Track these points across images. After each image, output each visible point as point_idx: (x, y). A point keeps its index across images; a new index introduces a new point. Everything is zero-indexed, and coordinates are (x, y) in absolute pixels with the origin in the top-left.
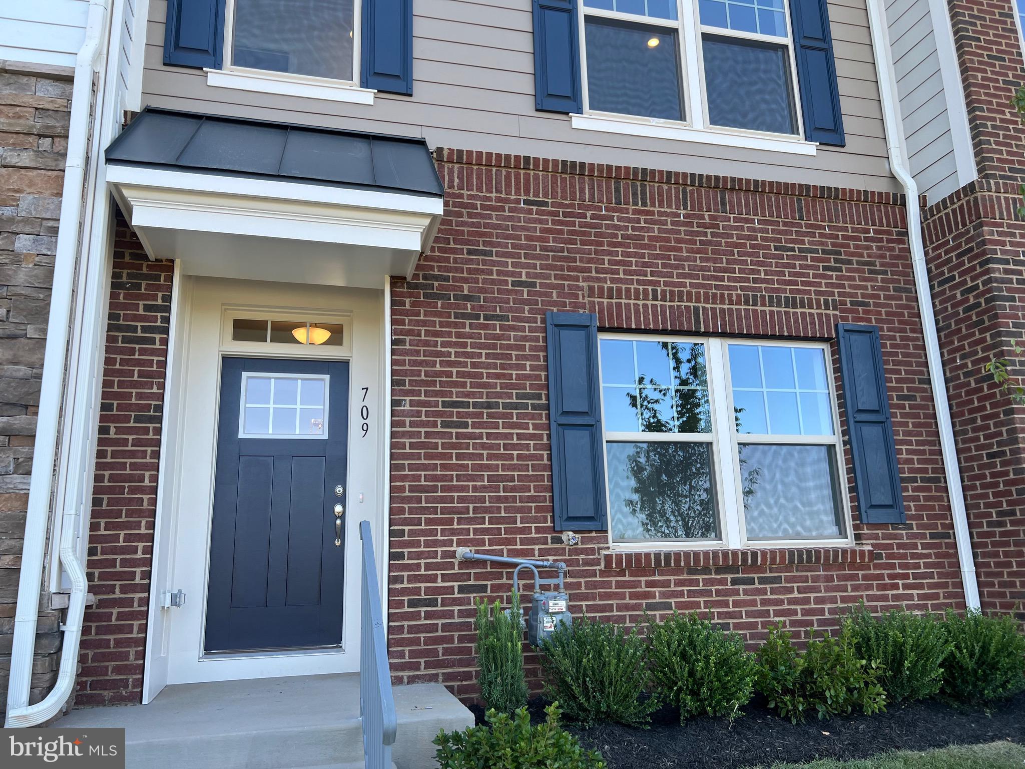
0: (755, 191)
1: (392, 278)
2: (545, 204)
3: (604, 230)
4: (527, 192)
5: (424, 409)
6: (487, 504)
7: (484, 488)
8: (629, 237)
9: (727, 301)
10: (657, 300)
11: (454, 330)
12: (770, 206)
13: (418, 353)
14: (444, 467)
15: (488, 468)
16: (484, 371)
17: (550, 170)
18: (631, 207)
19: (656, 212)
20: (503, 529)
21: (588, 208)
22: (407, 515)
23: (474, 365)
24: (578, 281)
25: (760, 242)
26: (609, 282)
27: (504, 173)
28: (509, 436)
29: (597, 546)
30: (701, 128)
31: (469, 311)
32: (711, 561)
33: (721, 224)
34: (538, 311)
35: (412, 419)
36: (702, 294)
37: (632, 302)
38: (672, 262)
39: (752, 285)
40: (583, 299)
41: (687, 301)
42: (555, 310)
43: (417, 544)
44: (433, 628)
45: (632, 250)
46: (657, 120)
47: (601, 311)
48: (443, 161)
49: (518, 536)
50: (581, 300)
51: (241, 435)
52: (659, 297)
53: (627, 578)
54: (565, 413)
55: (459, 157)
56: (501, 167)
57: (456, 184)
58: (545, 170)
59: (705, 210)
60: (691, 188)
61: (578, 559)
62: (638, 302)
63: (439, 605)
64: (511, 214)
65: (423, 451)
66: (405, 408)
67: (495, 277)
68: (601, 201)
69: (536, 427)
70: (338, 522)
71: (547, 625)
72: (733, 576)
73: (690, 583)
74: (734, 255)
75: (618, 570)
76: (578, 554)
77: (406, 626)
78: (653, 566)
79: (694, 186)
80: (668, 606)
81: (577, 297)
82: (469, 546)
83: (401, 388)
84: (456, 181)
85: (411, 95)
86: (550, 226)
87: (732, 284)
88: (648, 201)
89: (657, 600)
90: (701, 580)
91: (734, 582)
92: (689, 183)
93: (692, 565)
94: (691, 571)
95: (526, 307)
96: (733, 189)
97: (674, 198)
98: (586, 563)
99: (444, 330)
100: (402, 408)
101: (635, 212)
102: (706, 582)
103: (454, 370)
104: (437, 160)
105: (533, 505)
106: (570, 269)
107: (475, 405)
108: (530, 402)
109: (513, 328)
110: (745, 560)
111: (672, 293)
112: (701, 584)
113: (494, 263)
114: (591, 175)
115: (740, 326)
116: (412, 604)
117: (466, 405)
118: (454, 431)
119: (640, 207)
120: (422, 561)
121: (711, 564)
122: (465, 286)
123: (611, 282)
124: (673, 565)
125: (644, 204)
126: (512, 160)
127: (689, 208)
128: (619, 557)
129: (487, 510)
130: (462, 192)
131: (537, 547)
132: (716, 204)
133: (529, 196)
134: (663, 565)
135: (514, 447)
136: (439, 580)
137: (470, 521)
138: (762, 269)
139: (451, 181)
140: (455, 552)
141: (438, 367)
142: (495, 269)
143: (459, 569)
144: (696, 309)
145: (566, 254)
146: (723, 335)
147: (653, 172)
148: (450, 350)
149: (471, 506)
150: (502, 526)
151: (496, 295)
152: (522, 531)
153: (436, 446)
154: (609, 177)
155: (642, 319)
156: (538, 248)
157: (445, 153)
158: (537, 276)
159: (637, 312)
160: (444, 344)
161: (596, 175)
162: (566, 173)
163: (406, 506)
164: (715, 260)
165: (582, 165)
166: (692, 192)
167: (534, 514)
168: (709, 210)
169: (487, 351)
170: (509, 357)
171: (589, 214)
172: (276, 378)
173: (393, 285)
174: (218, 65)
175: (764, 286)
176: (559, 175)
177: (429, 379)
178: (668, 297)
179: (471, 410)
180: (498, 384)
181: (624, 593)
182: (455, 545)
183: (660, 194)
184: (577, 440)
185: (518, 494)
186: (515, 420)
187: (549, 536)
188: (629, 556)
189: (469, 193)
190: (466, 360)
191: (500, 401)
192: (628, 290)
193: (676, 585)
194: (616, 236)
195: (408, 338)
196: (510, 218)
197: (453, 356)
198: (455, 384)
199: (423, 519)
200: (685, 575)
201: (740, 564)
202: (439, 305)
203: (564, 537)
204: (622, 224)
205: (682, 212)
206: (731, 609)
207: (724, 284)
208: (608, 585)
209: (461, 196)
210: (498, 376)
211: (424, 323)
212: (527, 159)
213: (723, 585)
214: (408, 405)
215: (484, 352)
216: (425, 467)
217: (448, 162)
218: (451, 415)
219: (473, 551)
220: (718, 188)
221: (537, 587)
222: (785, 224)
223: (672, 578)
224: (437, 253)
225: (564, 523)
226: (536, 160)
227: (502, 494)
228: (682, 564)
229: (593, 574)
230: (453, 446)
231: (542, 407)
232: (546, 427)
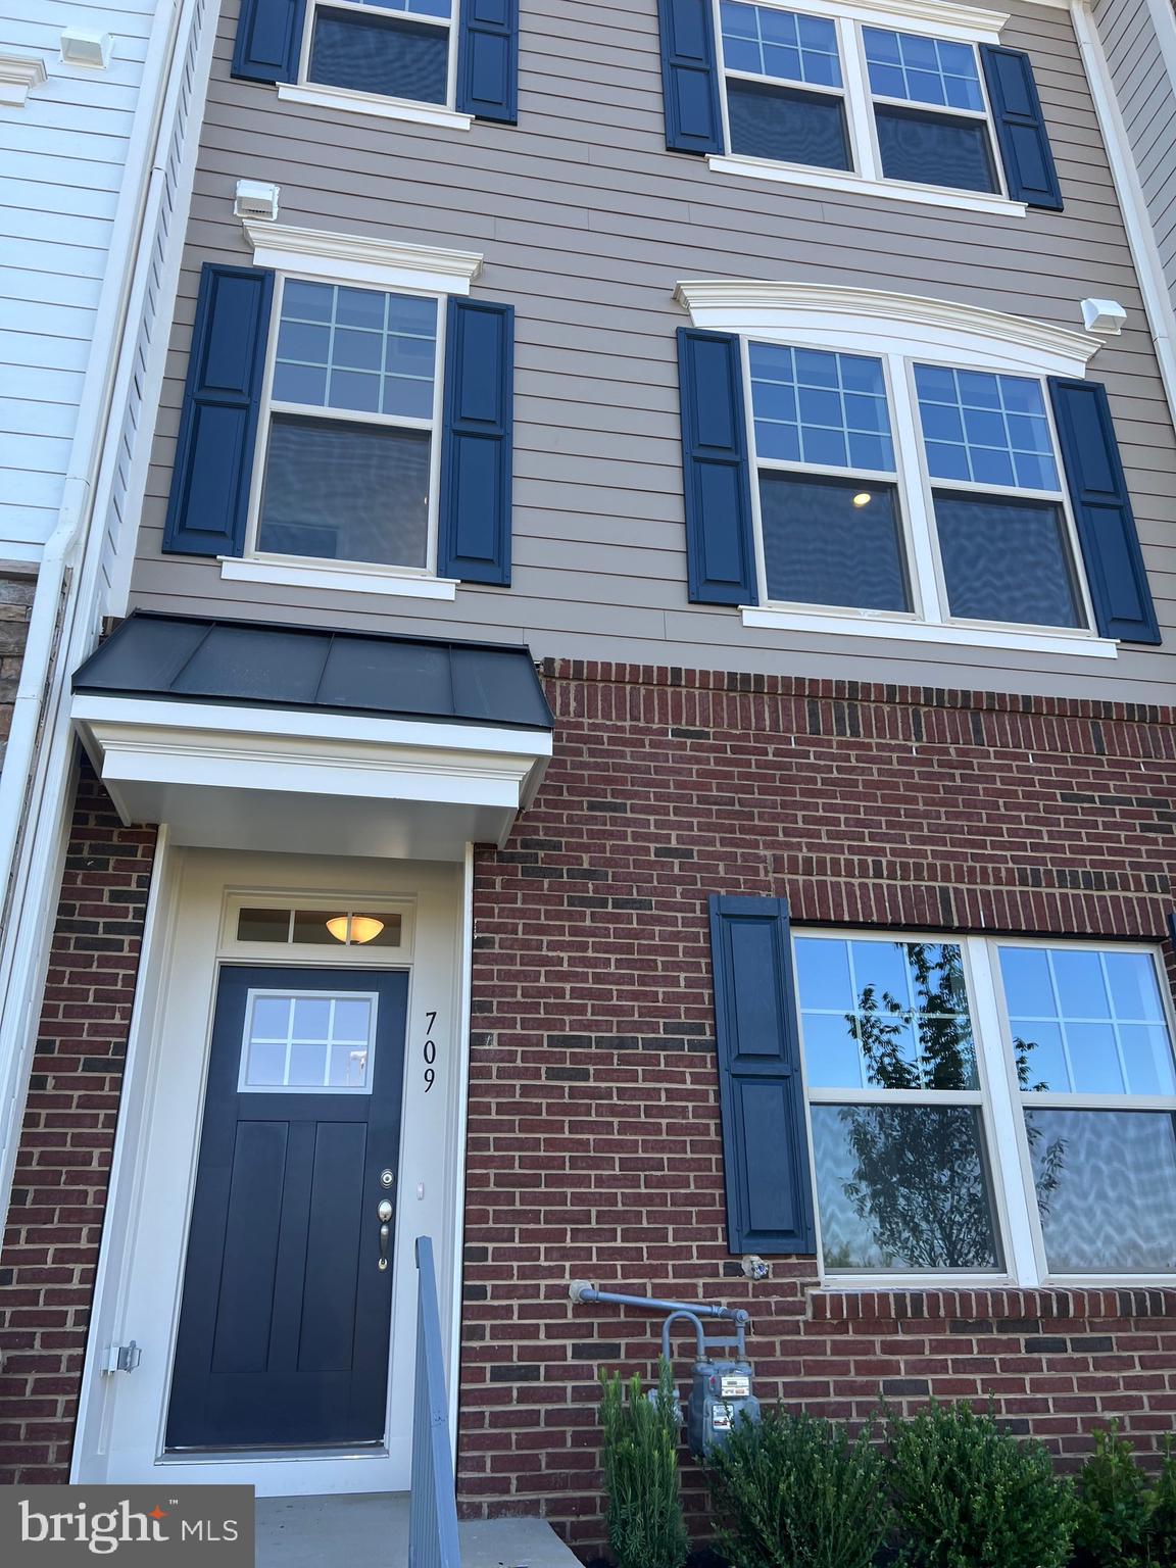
0: (1026, 712)
1: (476, 846)
2: (704, 735)
3: (794, 772)
4: (677, 719)
5: (520, 1049)
6: (620, 1207)
7: (614, 1181)
8: (834, 782)
9: (992, 880)
10: (881, 877)
11: (567, 924)
12: (1051, 735)
13: (511, 959)
14: (551, 1144)
15: (619, 1146)
16: (614, 987)
17: (711, 686)
18: (835, 738)
19: (874, 745)
20: (645, 1250)
21: (769, 739)
22: (491, 1225)
23: (598, 978)
24: (758, 848)
25: (1038, 788)
26: (805, 850)
27: (643, 692)
28: (653, 1094)
29: (798, 1281)
30: (938, 622)
31: (591, 894)
32: (990, 1309)
33: (975, 761)
34: (696, 894)
35: (501, 1065)
36: (952, 868)
37: (842, 880)
38: (903, 819)
39: (1030, 854)
40: (766, 876)
41: (929, 880)
42: (723, 892)
43: (507, 1273)
44: (531, 1418)
45: (838, 801)
46: (870, 611)
47: (795, 894)
48: (554, 677)
49: (671, 1263)
50: (762, 876)
51: (242, 1088)
52: (885, 873)
53: (850, 1337)
54: (742, 1057)
55: (577, 671)
56: (638, 683)
57: (572, 709)
58: (705, 686)
59: (949, 741)
60: (926, 709)
61: (769, 1302)
62: (853, 880)
63: (542, 1378)
64: (653, 750)
65: (517, 1118)
66: (491, 1047)
67: (630, 842)
68: (788, 730)
69: (696, 1079)
70: (384, 1230)
71: (720, 1419)
72: (1028, 1336)
73: (959, 1347)
74: (999, 809)
75: (835, 1322)
76: (768, 1295)
77: (487, 1414)
78: (893, 1316)
79: (931, 706)
80: (920, 1387)
81: (756, 871)
82: (589, 1278)
83: (486, 1014)
84: (573, 704)
85: (509, 586)
86: (712, 766)
87: (999, 853)
88: (861, 729)
89: (902, 1376)
90: (974, 1342)
91: (1032, 1346)
92: (922, 702)
93: (958, 1315)
94: (957, 1327)
95: (678, 888)
96: (990, 710)
97: (900, 724)
98: (783, 1309)
99: (551, 923)
100: (487, 1048)
101: (841, 745)
102: (984, 1346)
103: (568, 986)
104: (545, 676)
105: (693, 1209)
106: (744, 830)
107: (600, 1042)
108: (686, 1037)
109: (658, 920)
110: (1047, 1308)
111: (905, 867)
112: (975, 1350)
113: (628, 822)
114: (773, 693)
115: (1015, 918)
116: (497, 1375)
117: (584, 1042)
118: (566, 1084)
119: (848, 737)
120: (515, 1303)
121: (991, 1315)
122: (585, 857)
123: (809, 850)
124: (926, 1314)
125: (855, 733)
126: (655, 674)
127: (925, 739)
128: (837, 1299)
129: (619, 1217)
130: (580, 719)
131: (700, 1282)
132: (966, 731)
133: (680, 723)
134: (909, 1314)
135: (662, 1112)
136: (542, 1335)
137: (593, 1235)
138: (1044, 829)
139: (565, 705)
140: (567, 1287)
141: (542, 982)
142: (629, 830)
143: (574, 1316)
144: (945, 891)
145: (737, 807)
146: (989, 932)
147: (867, 687)
148: (562, 954)
149: (594, 1211)
150: (644, 1245)
151: (632, 870)
152: (676, 1253)
153: (537, 1109)
154: (800, 696)
155: (859, 906)
156: (695, 800)
157: (557, 665)
158: (694, 841)
159: (851, 895)
160: (552, 946)
161: (779, 692)
162: (735, 691)
163: (490, 1209)
164: (969, 817)
165: (759, 678)
166: (928, 715)
167: (695, 1226)
168: (955, 741)
169: (619, 957)
170: (652, 965)
171: (771, 749)
172: (297, 998)
173: (477, 857)
174: (239, 551)
175: (1048, 855)
176: (724, 693)
177: (529, 1000)
178: (899, 873)
179: (594, 1050)
180: (636, 1009)
181: (847, 1363)
182: (567, 1275)
183: (880, 718)
184: (762, 1100)
185: (668, 1191)
186: (662, 1067)
187: (721, 1263)
188: (852, 1298)
189: (591, 721)
190: (586, 970)
191: (640, 1036)
192: (835, 862)
193: (933, 1351)
194: (813, 781)
195: (497, 937)
196: (653, 757)
197: (566, 964)
198: (570, 1009)
199: (517, 1231)
200: (948, 1333)
201: (1039, 1314)
202: (546, 886)
203: (745, 1266)
204: (822, 763)
205: (914, 745)
206: (1029, 1395)
207: (986, 852)
208: (819, 1348)
209: (580, 726)
210: (635, 996)
211: (522, 914)
212: (676, 671)
213: (1012, 1352)
214: (495, 1042)
215: (613, 957)
216: (521, 1145)
217: (560, 678)
218: (562, 1058)
219: (597, 1287)
220: (969, 708)
221: (702, 1351)
222: (1076, 761)
223: (926, 1337)
224: (543, 809)
225: (744, 1241)
226: (690, 673)
227: (643, 1190)
228: (942, 1313)
229: (794, 1329)
230: (566, 1110)
231: (705, 1046)
232: (713, 1080)
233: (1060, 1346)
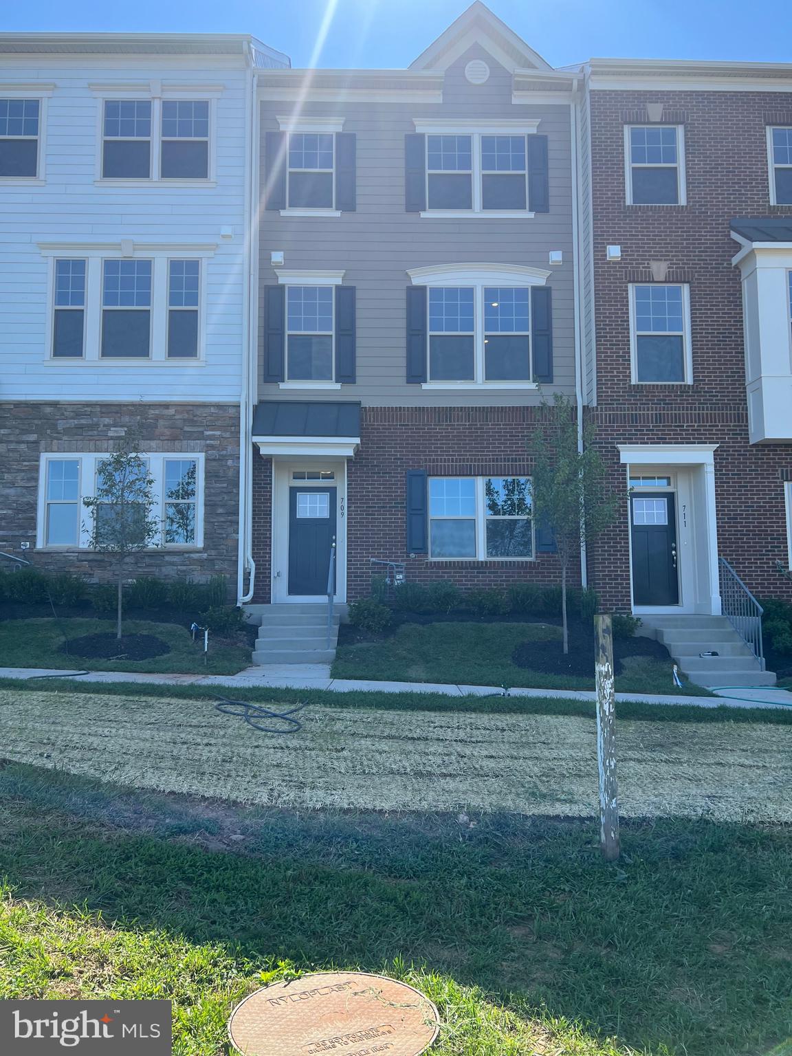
1: (348, 459)
2: (408, 425)
3: (432, 434)
5: (359, 509)
6: (382, 543)
7: (381, 538)
8: (443, 436)
11: (370, 479)
13: (357, 488)
15: (382, 530)
16: (382, 494)
17: (410, 411)
18: (445, 424)
19: (456, 425)
21: (426, 425)
22: (353, 547)
23: (378, 492)
24: (421, 456)
26: (433, 456)
27: (391, 414)
28: (391, 518)
29: (423, 559)
30: (480, 382)
31: (377, 471)
33: (485, 427)
34: (404, 470)
35: (355, 513)
36: (473, 458)
37: (442, 464)
38: (462, 446)
39: (496, 453)
40: (423, 464)
41: (466, 463)
42: (411, 468)
43: (357, 557)
44: (362, 585)
45: (444, 442)
46: (461, 381)
47: (430, 468)
48: (364, 412)
51: (298, 517)
52: (454, 461)
53: (434, 570)
54: (413, 509)
56: (390, 411)
59: (478, 421)
60: (472, 413)
62: (445, 464)
63: (364, 578)
64: (394, 431)
65: (359, 524)
67: (387, 457)
68: (431, 422)
69: (401, 515)
70: (334, 549)
71: (396, 583)
72: (478, 570)
73: (459, 573)
74: (489, 441)
75: (431, 567)
76: (416, 562)
77: (353, 584)
78: (444, 566)
80: (450, 581)
81: (420, 463)
82: (375, 558)
83: (351, 501)
84: (372, 419)
85: (355, 383)
86: (410, 434)
89: (446, 578)
91: (478, 573)
92: (470, 411)
93: (460, 566)
94: (460, 569)
95: (399, 468)
97: (464, 418)
98: (419, 565)
99: (367, 479)
103: (371, 494)
105: (399, 544)
106: (417, 451)
108: (399, 505)
109: (394, 477)
110: (484, 565)
111: (461, 459)
112: (464, 573)
114: (427, 412)
115: (490, 471)
116: (355, 577)
117: (375, 507)
118: (370, 517)
120: (359, 563)
122: (375, 461)
124: (452, 566)
125: (450, 421)
126: (394, 409)
127: (471, 422)
128: (431, 562)
129: (382, 546)
130: (374, 423)
131: (400, 559)
132: (483, 418)
133: (401, 422)
134: (448, 566)
135: (393, 522)
136: (364, 569)
137: (376, 549)
140: (370, 560)
141: (364, 493)
142: (387, 453)
143: (372, 566)
144: (471, 465)
145: (416, 445)
146: (482, 475)
148: (369, 486)
149: (376, 544)
150: (387, 551)
151: (387, 464)
152: (395, 553)
153: (363, 522)
154: (435, 412)
155: (447, 471)
156: (405, 444)
157: (368, 409)
158: (404, 455)
160: (367, 484)
162: (417, 412)
163: (353, 544)
165: (424, 408)
167: (399, 547)
170: (392, 488)
171: (426, 428)
172: (309, 495)
174: (283, 381)
176: (414, 413)
177: (361, 498)
178: (458, 461)
179: (377, 509)
180: (387, 499)
181: (433, 576)
182: (370, 557)
183: (458, 417)
184: (417, 519)
185: (394, 540)
186: (393, 512)
187: (405, 555)
188: (435, 562)
189: (377, 423)
190: (375, 490)
191: (388, 505)
192: (441, 459)
193: (453, 573)
194: (438, 436)
195: (353, 483)
197: (370, 489)
198: (371, 499)
199: (359, 548)
200: (457, 570)
201: (480, 566)
202: (365, 469)
203: (411, 555)
204: (440, 431)
205: (468, 424)
206: (476, 583)
207: (484, 454)
208: (426, 572)
210: (387, 496)
211: (359, 477)
212: (400, 408)
213: (472, 574)
214: (353, 508)
215: (382, 486)
216: (359, 530)
218: (369, 511)
219: (377, 560)
220: (484, 412)
221: (395, 571)
222: (516, 425)
225: (411, 550)
226: (404, 408)
227: (388, 540)
229: (421, 568)
230: (370, 522)
231: (405, 507)
232: (406, 515)
233: (485, 573)
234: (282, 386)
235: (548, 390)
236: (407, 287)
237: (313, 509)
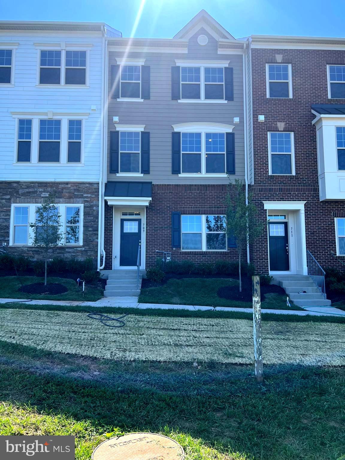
2: (172, 192)
3: (183, 196)
5: (151, 229)
7: (161, 241)
8: (188, 197)
9: (205, 208)
10: (192, 208)
11: (156, 215)
12: (216, 189)
13: (150, 219)
14: (154, 238)
15: (161, 238)
16: (161, 222)
17: (173, 186)
19: (193, 192)
20: (163, 247)
21: (180, 192)
24: (178, 206)
25: (213, 196)
26: (183, 206)
27: (165, 187)
29: (179, 250)
30: (204, 174)
31: (159, 212)
33: (206, 193)
34: (171, 211)
35: (149, 230)
36: (200, 207)
37: (187, 209)
38: (196, 201)
39: (211, 205)
40: (179, 209)
41: (198, 209)
42: (173, 211)
43: (150, 249)
44: (152, 262)
45: (188, 199)
47: (182, 211)
51: (124, 232)
53: (184, 255)
54: (174, 229)
55: (157, 185)
59: (203, 191)
62: (189, 209)
63: (153, 258)
64: (166, 195)
65: (151, 235)
67: (163, 206)
68: (183, 191)
69: (169, 231)
70: (140, 246)
73: (194, 256)
74: (208, 199)
75: (182, 254)
76: (176, 252)
77: (148, 261)
78: (188, 254)
81: (177, 208)
82: (158, 250)
83: (147, 225)
85: (149, 174)
86: (173, 196)
87: (207, 205)
89: (189, 259)
91: (202, 256)
94: (195, 255)
95: (168, 211)
96: (208, 187)
97: (197, 189)
99: (154, 215)
101: (189, 192)
102: (197, 256)
103: (156, 222)
104: (153, 186)
106: (177, 204)
108: (169, 227)
109: (166, 215)
110: (205, 253)
111: (195, 207)
114: (181, 186)
115: (208, 212)
116: (149, 258)
117: (158, 228)
118: (156, 232)
120: (151, 252)
122: (158, 208)
124: (191, 253)
125: (191, 191)
126: (167, 185)
127: (200, 191)
128: (182, 252)
129: (161, 244)
131: (169, 250)
132: (205, 190)
133: (170, 191)
135: (165, 234)
136: (153, 255)
137: (158, 246)
138: (213, 201)
139: (156, 190)
140: (156, 251)
141: (153, 222)
142: (163, 204)
143: (156, 253)
145: (176, 201)
146: (204, 214)
149: (158, 244)
151: (163, 209)
152: (166, 248)
153: (153, 234)
154: (184, 186)
155: (189, 212)
156: (171, 200)
157: (155, 185)
158: (171, 205)
160: (154, 218)
162: (176, 186)
163: (148, 244)
164: (204, 200)
165: (179, 185)
166: (200, 188)
167: (169, 245)
169: (162, 219)
170: (165, 220)
172: (129, 222)
173: (146, 208)
174: (118, 173)
177: (152, 224)
181: (183, 258)
183: (194, 189)
184: (176, 233)
185: (166, 242)
186: (166, 230)
187: (171, 249)
188: (184, 252)
189: (159, 191)
190: (158, 220)
191: (164, 227)
192: (187, 207)
193: (192, 257)
194: (185, 197)
195: (148, 217)
197: (156, 220)
198: (156, 224)
199: (151, 246)
201: (203, 254)
203: (173, 249)
204: (186, 195)
205: (198, 192)
206: (202, 261)
208: (180, 256)
210: (163, 223)
213: (200, 257)
214: (148, 228)
218: (155, 229)
220: (205, 187)
221: (167, 256)
222: (219, 192)
223: (191, 255)
225: (173, 247)
227: (163, 242)
229: (178, 254)
230: (156, 234)
231: (171, 228)
232: (171, 231)
233: (206, 256)
234: (118, 175)
235: (233, 177)
236: (172, 132)
237: (131, 229)
